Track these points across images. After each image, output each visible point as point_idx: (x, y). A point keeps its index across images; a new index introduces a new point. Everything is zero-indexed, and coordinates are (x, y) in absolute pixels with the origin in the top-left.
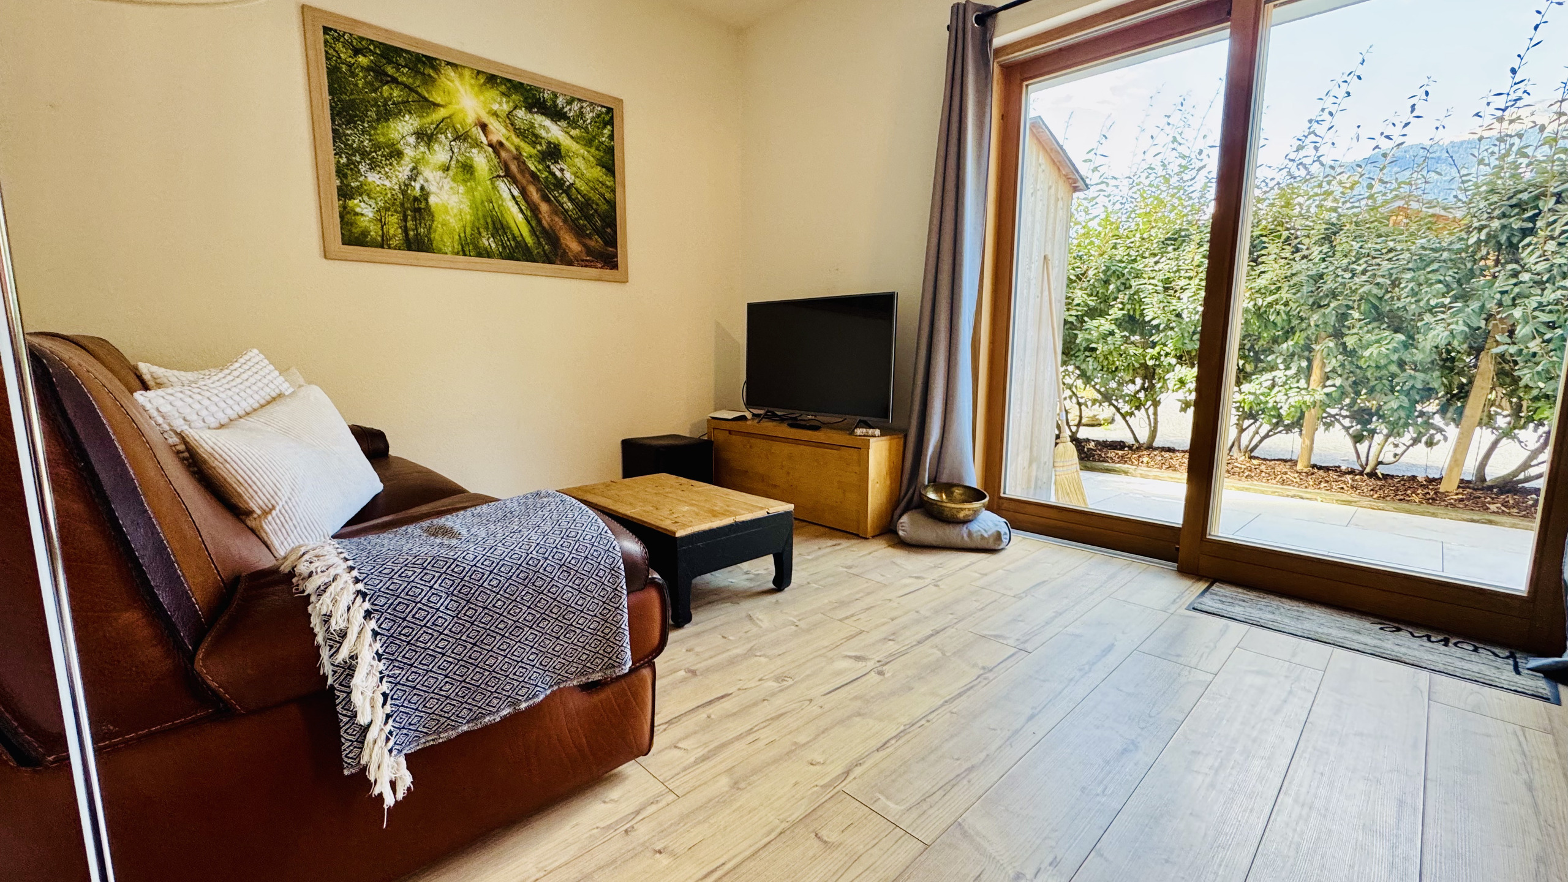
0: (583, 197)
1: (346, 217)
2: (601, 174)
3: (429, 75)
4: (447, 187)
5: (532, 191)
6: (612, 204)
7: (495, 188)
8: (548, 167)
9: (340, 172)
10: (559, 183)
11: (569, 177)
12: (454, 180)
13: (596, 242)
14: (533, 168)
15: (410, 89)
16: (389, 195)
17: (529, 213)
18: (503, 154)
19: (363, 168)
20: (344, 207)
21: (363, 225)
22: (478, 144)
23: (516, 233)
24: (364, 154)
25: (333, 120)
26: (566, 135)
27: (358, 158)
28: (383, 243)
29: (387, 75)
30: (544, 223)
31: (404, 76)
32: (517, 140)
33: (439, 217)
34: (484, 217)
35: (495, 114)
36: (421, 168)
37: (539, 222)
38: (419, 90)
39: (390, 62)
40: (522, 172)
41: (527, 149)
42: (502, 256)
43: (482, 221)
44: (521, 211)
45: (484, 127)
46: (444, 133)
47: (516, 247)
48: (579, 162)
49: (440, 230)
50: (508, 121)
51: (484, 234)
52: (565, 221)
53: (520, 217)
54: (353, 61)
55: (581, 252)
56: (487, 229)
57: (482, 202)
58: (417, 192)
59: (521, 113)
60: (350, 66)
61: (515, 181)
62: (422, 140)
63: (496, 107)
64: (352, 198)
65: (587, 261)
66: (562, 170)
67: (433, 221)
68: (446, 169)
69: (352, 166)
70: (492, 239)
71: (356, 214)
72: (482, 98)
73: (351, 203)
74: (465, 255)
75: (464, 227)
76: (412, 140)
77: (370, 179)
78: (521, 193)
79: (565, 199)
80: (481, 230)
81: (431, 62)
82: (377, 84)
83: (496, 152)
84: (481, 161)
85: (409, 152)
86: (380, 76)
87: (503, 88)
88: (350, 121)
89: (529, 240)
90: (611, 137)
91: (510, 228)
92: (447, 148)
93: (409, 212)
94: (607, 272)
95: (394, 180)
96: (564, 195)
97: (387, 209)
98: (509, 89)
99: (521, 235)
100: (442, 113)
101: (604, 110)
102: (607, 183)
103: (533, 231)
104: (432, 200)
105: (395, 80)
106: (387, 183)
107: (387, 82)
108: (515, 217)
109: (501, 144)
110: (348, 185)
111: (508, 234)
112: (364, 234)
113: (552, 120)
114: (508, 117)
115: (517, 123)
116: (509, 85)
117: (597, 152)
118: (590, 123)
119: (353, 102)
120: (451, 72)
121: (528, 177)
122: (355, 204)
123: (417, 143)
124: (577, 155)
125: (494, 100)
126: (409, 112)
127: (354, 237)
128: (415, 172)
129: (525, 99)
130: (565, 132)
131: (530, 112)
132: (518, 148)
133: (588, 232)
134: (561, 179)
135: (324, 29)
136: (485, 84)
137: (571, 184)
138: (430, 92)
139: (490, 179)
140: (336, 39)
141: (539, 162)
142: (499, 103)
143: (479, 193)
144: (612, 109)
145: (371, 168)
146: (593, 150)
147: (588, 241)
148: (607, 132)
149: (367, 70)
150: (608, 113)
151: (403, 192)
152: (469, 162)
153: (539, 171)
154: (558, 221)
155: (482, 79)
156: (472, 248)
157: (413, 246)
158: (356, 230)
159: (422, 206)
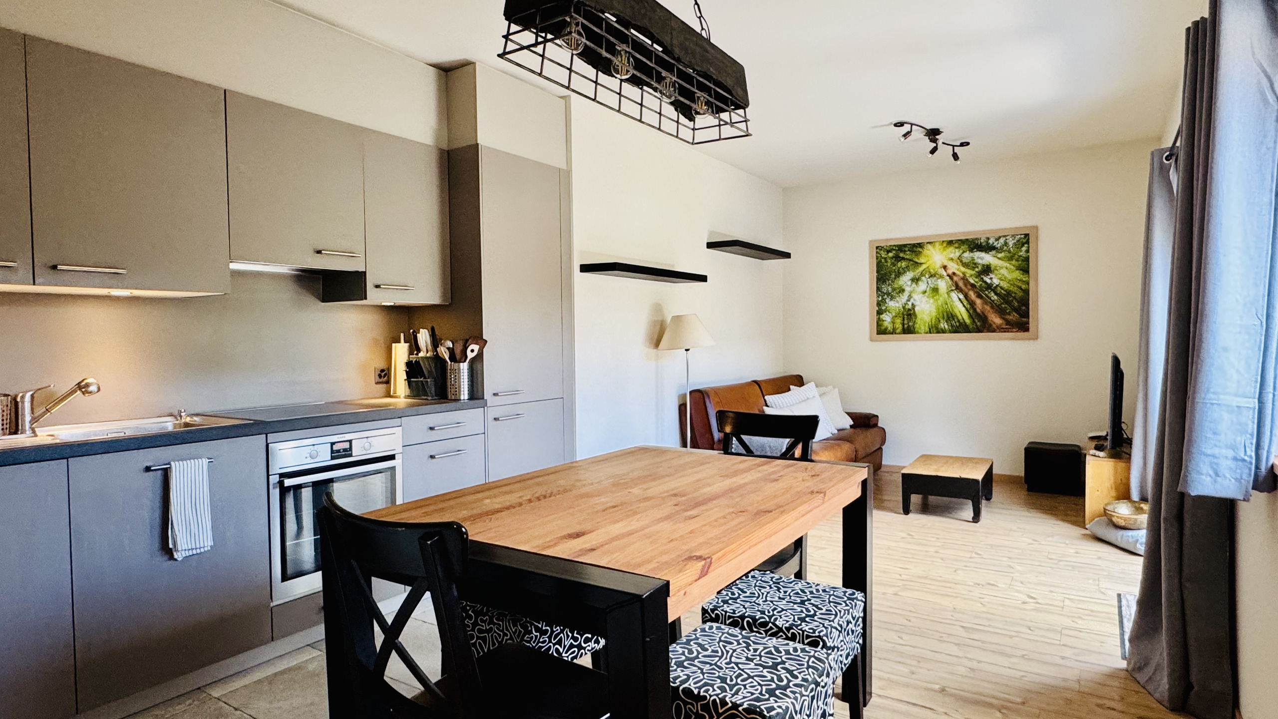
0: (1005, 291)
1: (879, 323)
2: (1019, 275)
3: (919, 251)
4: (924, 301)
5: (972, 295)
6: (1026, 292)
7: (949, 297)
8: (982, 278)
9: (879, 304)
10: (989, 287)
11: (996, 281)
12: (928, 297)
13: (1013, 317)
14: (972, 281)
15: (910, 260)
16: (897, 310)
17: (968, 306)
18: (955, 278)
19: (887, 301)
20: (879, 318)
21: (885, 325)
22: (941, 277)
23: (960, 318)
24: (888, 294)
25: (877, 283)
26: (995, 258)
27: (886, 297)
28: (894, 332)
29: (900, 257)
30: (978, 310)
31: (908, 256)
32: (963, 269)
33: (919, 316)
34: (942, 311)
35: (952, 259)
36: (913, 295)
37: (975, 310)
38: (914, 260)
39: (901, 251)
40: (965, 285)
41: (969, 272)
42: (951, 332)
43: (941, 315)
44: (964, 306)
45: (945, 267)
46: (925, 276)
47: (960, 326)
48: (1004, 272)
49: (919, 323)
50: (958, 261)
51: (942, 321)
52: (992, 307)
53: (963, 310)
54: (886, 256)
55: (1002, 323)
56: (943, 318)
57: (942, 305)
58: (910, 306)
59: (967, 255)
60: (885, 259)
61: (960, 290)
62: (914, 281)
63: (952, 256)
64: (882, 314)
65: (1006, 328)
66: (991, 279)
67: (916, 318)
68: (925, 292)
69: (883, 300)
70: (946, 323)
71: (883, 321)
72: (945, 253)
73: (881, 316)
74: (930, 333)
75: (931, 319)
76: (909, 283)
77: (890, 305)
78: (965, 297)
79: (993, 294)
80: (940, 319)
81: (920, 245)
82: (896, 263)
83: (951, 278)
84: (943, 285)
85: (908, 289)
86: (898, 258)
87: (957, 245)
88: (884, 282)
89: (968, 321)
90: (1027, 251)
91: (957, 317)
92: (926, 282)
93: (905, 316)
94: (1021, 334)
95: (900, 303)
96: (992, 292)
97: (896, 317)
98: (960, 244)
99: (963, 319)
100: (924, 267)
101: (1023, 236)
102: (1024, 279)
103: (970, 316)
104: (916, 309)
105: (903, 259)
106: (897, 305)
107: (900, 261)
108: (961, 311)
109: (954, 274)
110: (881, 309)
111: (956, 320)
112: (886, 329)
113: (986, 252)
114: (958, 259)
115: (964, 260)
116: (959, 242)
117: (1017, 262)
118: (1012, 247)
119: (886, 273)
120: (929, 246)
121: (969, 287)
122: (884, 317)
123: (912, 284)
124: (1002, 268)
125: (952, 253)
126: (909, 270)
127: (881, 331)
128: (910, 297)
129: (969, 247)
130: (994, 257)
131: (972, 252)
132: (964, 273)
133: (1008, 311)
134: (991, 283)
135: (877, 248)
136: (946, 247)
137: (997, 285)
138: (918, 259)
139: (947, 293)
140: (881, 250)
141: (976, 278)
142: (954, 253)
143: (941, 301)
144: (1029, 234)
145: (891, 300)
146: (1014, 262)
147: (1008, 317)
148: (1024, 249)
149: (892, 258)
150: (1025, 237)
151: (904, 308)
152: (936, 287)
153: (976, 282)
154: (988, 308)
155: (945, 245)
156: (935, 329)
157: (906, 331)
158: (883, 328)
159: (912, 312)
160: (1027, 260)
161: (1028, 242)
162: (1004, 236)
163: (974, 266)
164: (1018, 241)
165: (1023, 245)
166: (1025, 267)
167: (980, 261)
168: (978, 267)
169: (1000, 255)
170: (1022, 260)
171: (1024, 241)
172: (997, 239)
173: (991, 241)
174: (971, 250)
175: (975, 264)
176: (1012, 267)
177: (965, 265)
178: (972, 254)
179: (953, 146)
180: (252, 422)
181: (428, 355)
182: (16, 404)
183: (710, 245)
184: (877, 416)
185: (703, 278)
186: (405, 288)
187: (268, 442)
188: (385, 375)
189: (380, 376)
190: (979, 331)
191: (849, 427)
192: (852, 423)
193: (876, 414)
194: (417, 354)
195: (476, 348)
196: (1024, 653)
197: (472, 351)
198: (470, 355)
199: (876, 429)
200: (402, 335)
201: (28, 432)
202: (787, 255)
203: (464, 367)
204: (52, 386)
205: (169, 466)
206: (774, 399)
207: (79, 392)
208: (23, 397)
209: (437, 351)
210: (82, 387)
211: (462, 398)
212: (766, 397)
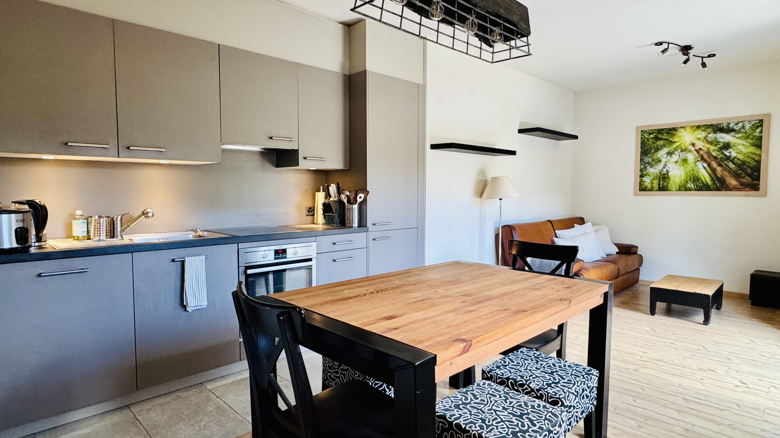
0: (741, 161)
1: (641, 183)
2: (753, 149)
3: (674, 134)
4: (676, 168)
5: (714, 164)
6: (759, 162)
7: (696, 165)
8: (723, 152)
9: (641, 170)
10: (728, 158)
11: (734, 154)
12: (679, 166)
13: (747, 180)
14: (714, 154)
15: (666, 140)
16: (655, 174)
17: (710, 172)
18: (701, 152)
19: (648, 168)
20: (641, 180)
21: (646, 185)
22: (690, 151)
23: (704, 180)
24: (649, 163)
25: (641, 156)
27: (647, 165)
28: (652, 189)
29: (659, 138)
30: (719, 175)
31: (665, 136)
32: (708, 146)
33: (672, 179)
34: (690, 176)
35: (699, 139)
36: (668, 164)
37: (716, 175)
38: (669, 139)
39: (660, 134)
40: (709, 157)
41: (712, 148)
42: (696, 190)
43: (689, 179)
44: (707, 172)
45: (693, 145)
46: (677, 150)
47: (703, 186)
48: (741, 148)
49: (671, 183)
50: (704, 140)
51: (689, 182)
52: (730, 173)
53: (706, 175)
54: (648, 137)
55: (737, 185)
56: (691, 180)
57: (690, 171)
58: (665, 172)
59: (711, 135)
60: (648, 139)
61: (705, 161)
62: (669, 155)
63: (699, 136)
64: (643, 177)
65: (740, 188)
66: (730, 152)
67: (669, 180)
68: (677, 162)
69: (645, 168)
70: (692, 184)
71: (644, 182)
72: (694, 135)
73: (643, 179)
74: (680, 190)
75: (681, 181)
76: (665, 156)
77: (650, 171)
78: (708, 165)
79: (731, 163)
80: (688, 181)
81: (675, 129)
82: (655, 141)
83: (698, 152)
84: (691, 157)
85: (664, 160)
86: (657, 138)
87: (703, 128)
88: (646, 155)
89: (709, 182)
90: (761, 132)
91: (700, 179)
92: (678, 155)
93: (661, 179)
94: (752, 193)
96: (730, 162)
97: (654, 179)
98: (706, 128)
99: (706, 181)
100: (677, 144)
101: (757, 121)
102: (757, 153)
103: (712, 179)
104: (670, 174)
105: (661, 139)
106: (655, 171)
107: (658, 140)
108: (705, 176)
109: (700, 149)
110: (643, 173)
111: (700, 182)
112: (646, 187)
113: (727, 134)
114: (704, 138)
115: (709, 139)
116: (706, 127)
117: (751, 140)
118: (748, 130)
119: (647, 149)
120: (682, 130)
121: (712, 158)
122: (645, 179)
123: (667, 156)
124: (739, 144)
125: (699, 134)
126: (665, 147)
127: (643, 189)
128: (665, 165)
129: (713, 130)
130: (734, 137)
131: (716, 133)
132: (708, 149)
133: (742, 176)
134: (729, 156)
135: (642, 131)
136: (695, 130)
137: (735, 157)
138: (673, 139)
139: (695, 163)
140: (644, 133)
141: (718, 152)
142: (701, 134)
143: (689, 168)
144: (762, 120)
145: (651, 167)
146: (749, 141)
147: (742, 180)
148: (758, 130)
149: (653, 138)
150: (759, 122)
151: (660, 173)
152: (686, 158)
153: (718, 155)
154: (726, 173)
155: (694, 128)
156: (683, 188)
157: (661, 189)
158: (644, 187)
159: (666, 176)
160: (760, 138)
161: (761, 126)
162: (742, 122)
163: (716, 143)
164: (753, 125)
165: (757, 127)
166: (758, 144)
167: (721, 140)
168: (720, 144)
169: (738, 136)
170: (756, 139)
171: (759, 125)
172: (737, 124)
173: (731, 126)
174: (715, 132)
175: (718, 142)
176: (748, 144)
177: (711, 143)
178: (715, 135)
179: (703, 57)
180: (230, 236)
181: (335, 200)
182: (114, 221)
183: (521, 131)
184: (637, 247)
185: (513, 153)
186: (322, 159)
187: (239, 248)
188: (312, 211)
189: (309, 211)
190: (718, 189)
191: (615, 253)
192: (618, 250)
193: (636, 245)
194: (329, 199)
195: (362, 196)
196: (731, 423)
197: (360, 198)
198: (359, 200)
199: (635, 256)
200: (321, 187)
201: (119, 237)
202: (576, 137)
203: (356, 207)
204: (131, 213)
205: (184, 259)
206: (562, 233)
207: (143, 216)
208: (117, 218)
209: (340, 197)
210: (145, 214)
211: (354, 226)
212: (556, 231)
